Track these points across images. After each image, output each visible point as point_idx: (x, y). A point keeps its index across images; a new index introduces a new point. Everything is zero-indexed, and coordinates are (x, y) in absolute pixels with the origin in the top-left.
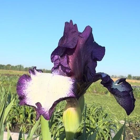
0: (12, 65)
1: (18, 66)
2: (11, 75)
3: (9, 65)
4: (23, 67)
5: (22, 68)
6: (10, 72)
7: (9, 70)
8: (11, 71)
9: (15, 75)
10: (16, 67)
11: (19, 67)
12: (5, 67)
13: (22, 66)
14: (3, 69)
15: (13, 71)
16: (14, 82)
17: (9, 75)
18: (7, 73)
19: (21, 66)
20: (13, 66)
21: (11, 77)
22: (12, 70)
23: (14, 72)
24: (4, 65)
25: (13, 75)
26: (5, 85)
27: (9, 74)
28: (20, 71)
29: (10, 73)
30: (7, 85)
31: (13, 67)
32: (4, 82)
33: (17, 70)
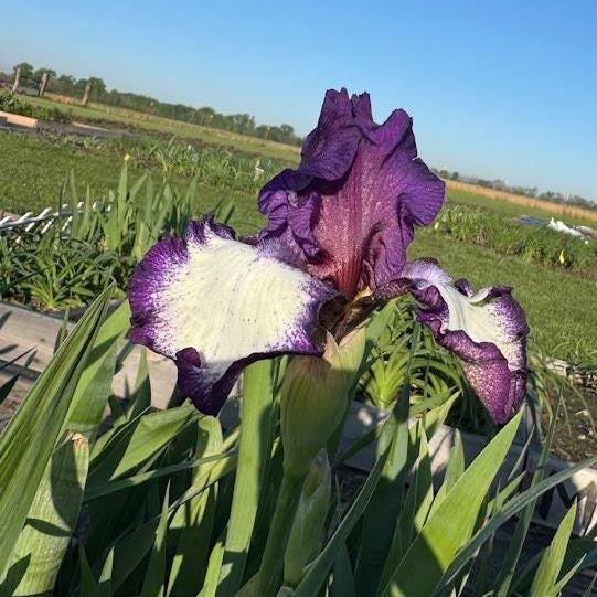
0: (217, 112)
1: (238, 117)
2: (206, 145)
3: (207, 111)
4: (252, 123)
5: (248, 125)
6: (207, 133)
7: (204, 128)
8: (210, 130)
9: (222, 147)
10: (230, 118)
11: (240, 122)
12: (193, 113)
13: (250, 118)
14: (185, 120)
15: (217, 131)
16: (213, 171)
17: (199, 145)
18: (194, 136)
19: (245, 118)
20: (220, 115)
21: (205, 152)
22: (216, 127)
23: (219, 135)
24: (190, 109)
25: (214, 145)
26: (180, 176)
27: (200, 141)
28: (241, 133)
29: (206, 139)
30: (188, 175)
31: (218, 117)
32: (178, 164)
33: (231, 130)
